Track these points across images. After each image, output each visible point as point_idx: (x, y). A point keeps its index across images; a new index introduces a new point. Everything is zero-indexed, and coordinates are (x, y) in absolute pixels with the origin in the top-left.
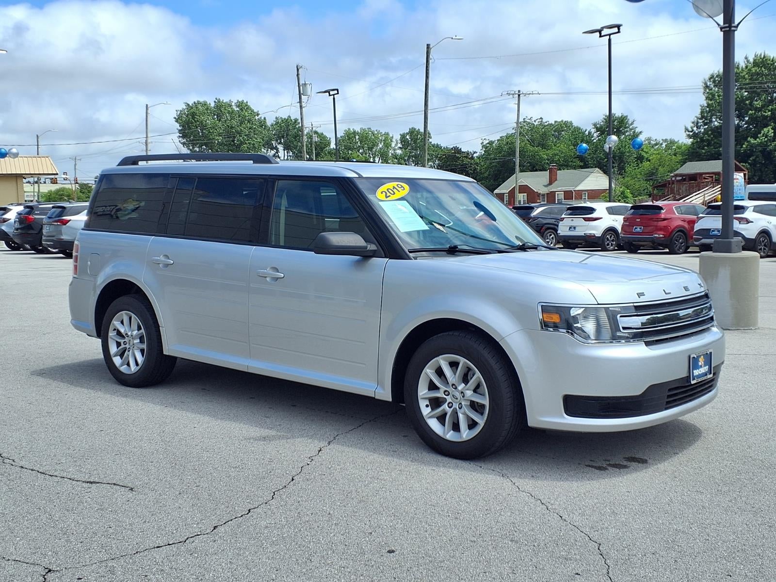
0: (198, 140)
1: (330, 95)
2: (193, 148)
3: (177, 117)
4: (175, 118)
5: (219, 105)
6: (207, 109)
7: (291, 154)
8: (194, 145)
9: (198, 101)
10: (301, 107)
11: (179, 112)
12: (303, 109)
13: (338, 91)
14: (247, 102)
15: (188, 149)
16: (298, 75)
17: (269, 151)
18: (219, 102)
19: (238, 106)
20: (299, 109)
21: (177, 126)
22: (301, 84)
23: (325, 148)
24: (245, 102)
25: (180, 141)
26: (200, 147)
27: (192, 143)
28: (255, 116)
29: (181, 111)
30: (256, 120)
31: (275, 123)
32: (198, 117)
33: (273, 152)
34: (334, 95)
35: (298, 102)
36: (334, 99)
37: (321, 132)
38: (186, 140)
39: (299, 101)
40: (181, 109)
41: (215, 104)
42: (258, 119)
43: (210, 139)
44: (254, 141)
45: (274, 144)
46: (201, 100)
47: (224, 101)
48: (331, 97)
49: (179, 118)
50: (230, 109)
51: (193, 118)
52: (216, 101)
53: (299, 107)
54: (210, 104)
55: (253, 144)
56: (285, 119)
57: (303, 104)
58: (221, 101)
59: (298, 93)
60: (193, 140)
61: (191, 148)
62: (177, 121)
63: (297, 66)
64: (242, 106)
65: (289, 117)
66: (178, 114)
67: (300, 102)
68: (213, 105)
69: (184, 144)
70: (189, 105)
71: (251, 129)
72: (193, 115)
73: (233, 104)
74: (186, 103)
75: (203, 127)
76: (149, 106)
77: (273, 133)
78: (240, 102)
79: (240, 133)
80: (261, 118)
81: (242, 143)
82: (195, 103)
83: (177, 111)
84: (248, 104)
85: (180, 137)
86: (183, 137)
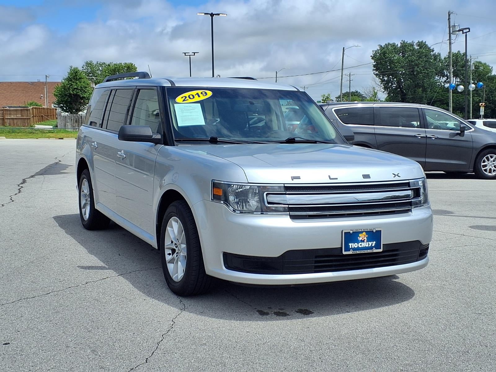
0: (387, 72)
1: (463, 33)
2: (383, 77)
3: (373, 56)
4: (371, 56)
5: (405, 46)
6: (395, 49)
7: (459, 80)
8: (384, 75)
9: (389, 43)
10: (450, 44)
11: (374, 52)
12: (452, 44)
13: (469, 30)
14: (425, 42)
15: (379, 78)
16: (449, 19)
17: (441, 78)
18: (404, 43)
19: (419, 46)
20: (449, 45)
21: (373, 62)
22: (451, 26)
23: (487, 75)
24: (424, 42)
25: (374, 73)
26: (388, 77)
27: (382, 74)
28: (431, 52)
29: (376, 51)
30: (431, 55)
31: (447, 56)
32: (388, 55)
33: (445, 79)
34: (466, 33)
35: (448, 40)
36: (466, 35)
37: (484, 62)
38: (379, 72)
39: (448, 38)
40: (376, 50)
41: (401, 45)
42: (433, 54)
43: (395, 71)
44: (428, 71)
45: (445, 73)
46: (391, 43)
47: (408, 42)
48: (464, 34)
49: (374, 56)
50: (411, 48)
51: (384, 56)
52: (402, 42)
53: (448, 43)
54: (397, 45)
55: (428, 73)
56: (455, 53)
57: (452, 41)
58: (406, 42)
59: (448, 33)
60: (383, 72)
61: (381, 78)
62: (372, 59)
63: (449, 12)
64: (422, 45)
65: (459, 51)
66: (374, 53)
67: (450, 39)
68: (399, 45)
69: (376, 75)
70: (382, 46)
71: (427, 62)
72: (384, 53)
73: (415, 44)
74: (380, 45)
75: (391, 62)
76: (345, 49)
77: (446, 64)
78: (420, 42)
79: (417, 65)
80: (435, 53)
81: (418, 73)
82: (386, 44)
83: (373, 51)
84: (426, 43)
85: (374, 70)
86: (377, 70)
